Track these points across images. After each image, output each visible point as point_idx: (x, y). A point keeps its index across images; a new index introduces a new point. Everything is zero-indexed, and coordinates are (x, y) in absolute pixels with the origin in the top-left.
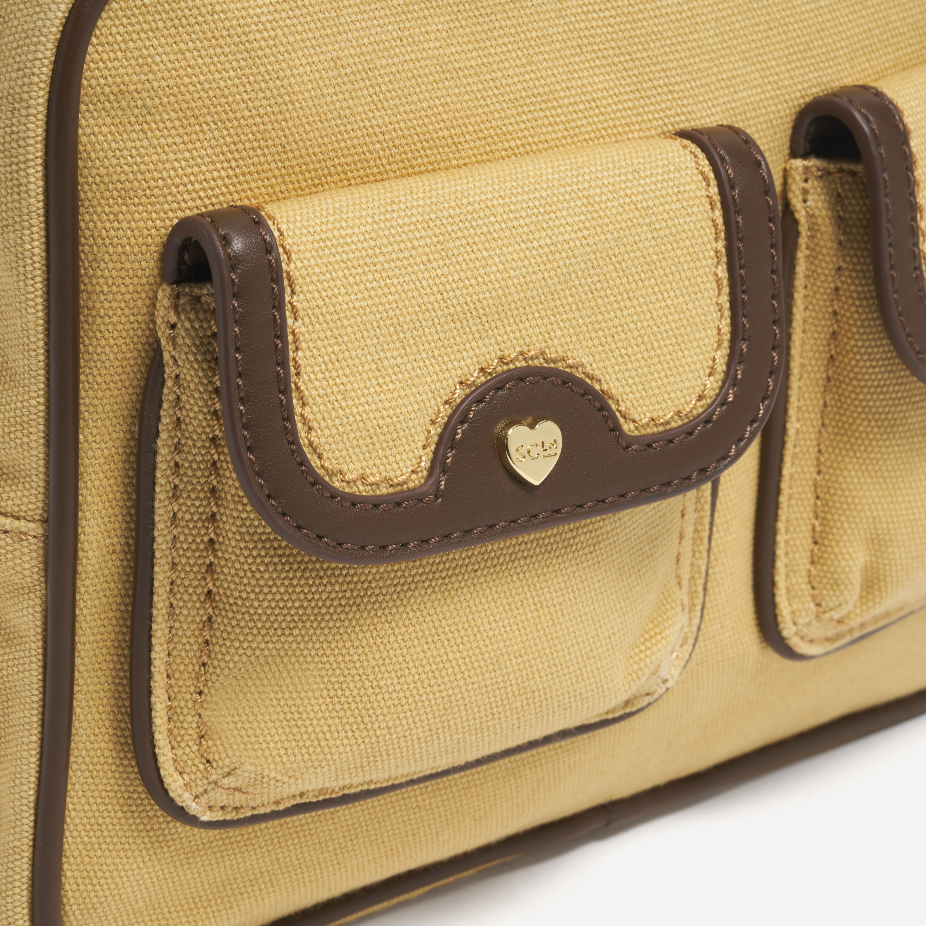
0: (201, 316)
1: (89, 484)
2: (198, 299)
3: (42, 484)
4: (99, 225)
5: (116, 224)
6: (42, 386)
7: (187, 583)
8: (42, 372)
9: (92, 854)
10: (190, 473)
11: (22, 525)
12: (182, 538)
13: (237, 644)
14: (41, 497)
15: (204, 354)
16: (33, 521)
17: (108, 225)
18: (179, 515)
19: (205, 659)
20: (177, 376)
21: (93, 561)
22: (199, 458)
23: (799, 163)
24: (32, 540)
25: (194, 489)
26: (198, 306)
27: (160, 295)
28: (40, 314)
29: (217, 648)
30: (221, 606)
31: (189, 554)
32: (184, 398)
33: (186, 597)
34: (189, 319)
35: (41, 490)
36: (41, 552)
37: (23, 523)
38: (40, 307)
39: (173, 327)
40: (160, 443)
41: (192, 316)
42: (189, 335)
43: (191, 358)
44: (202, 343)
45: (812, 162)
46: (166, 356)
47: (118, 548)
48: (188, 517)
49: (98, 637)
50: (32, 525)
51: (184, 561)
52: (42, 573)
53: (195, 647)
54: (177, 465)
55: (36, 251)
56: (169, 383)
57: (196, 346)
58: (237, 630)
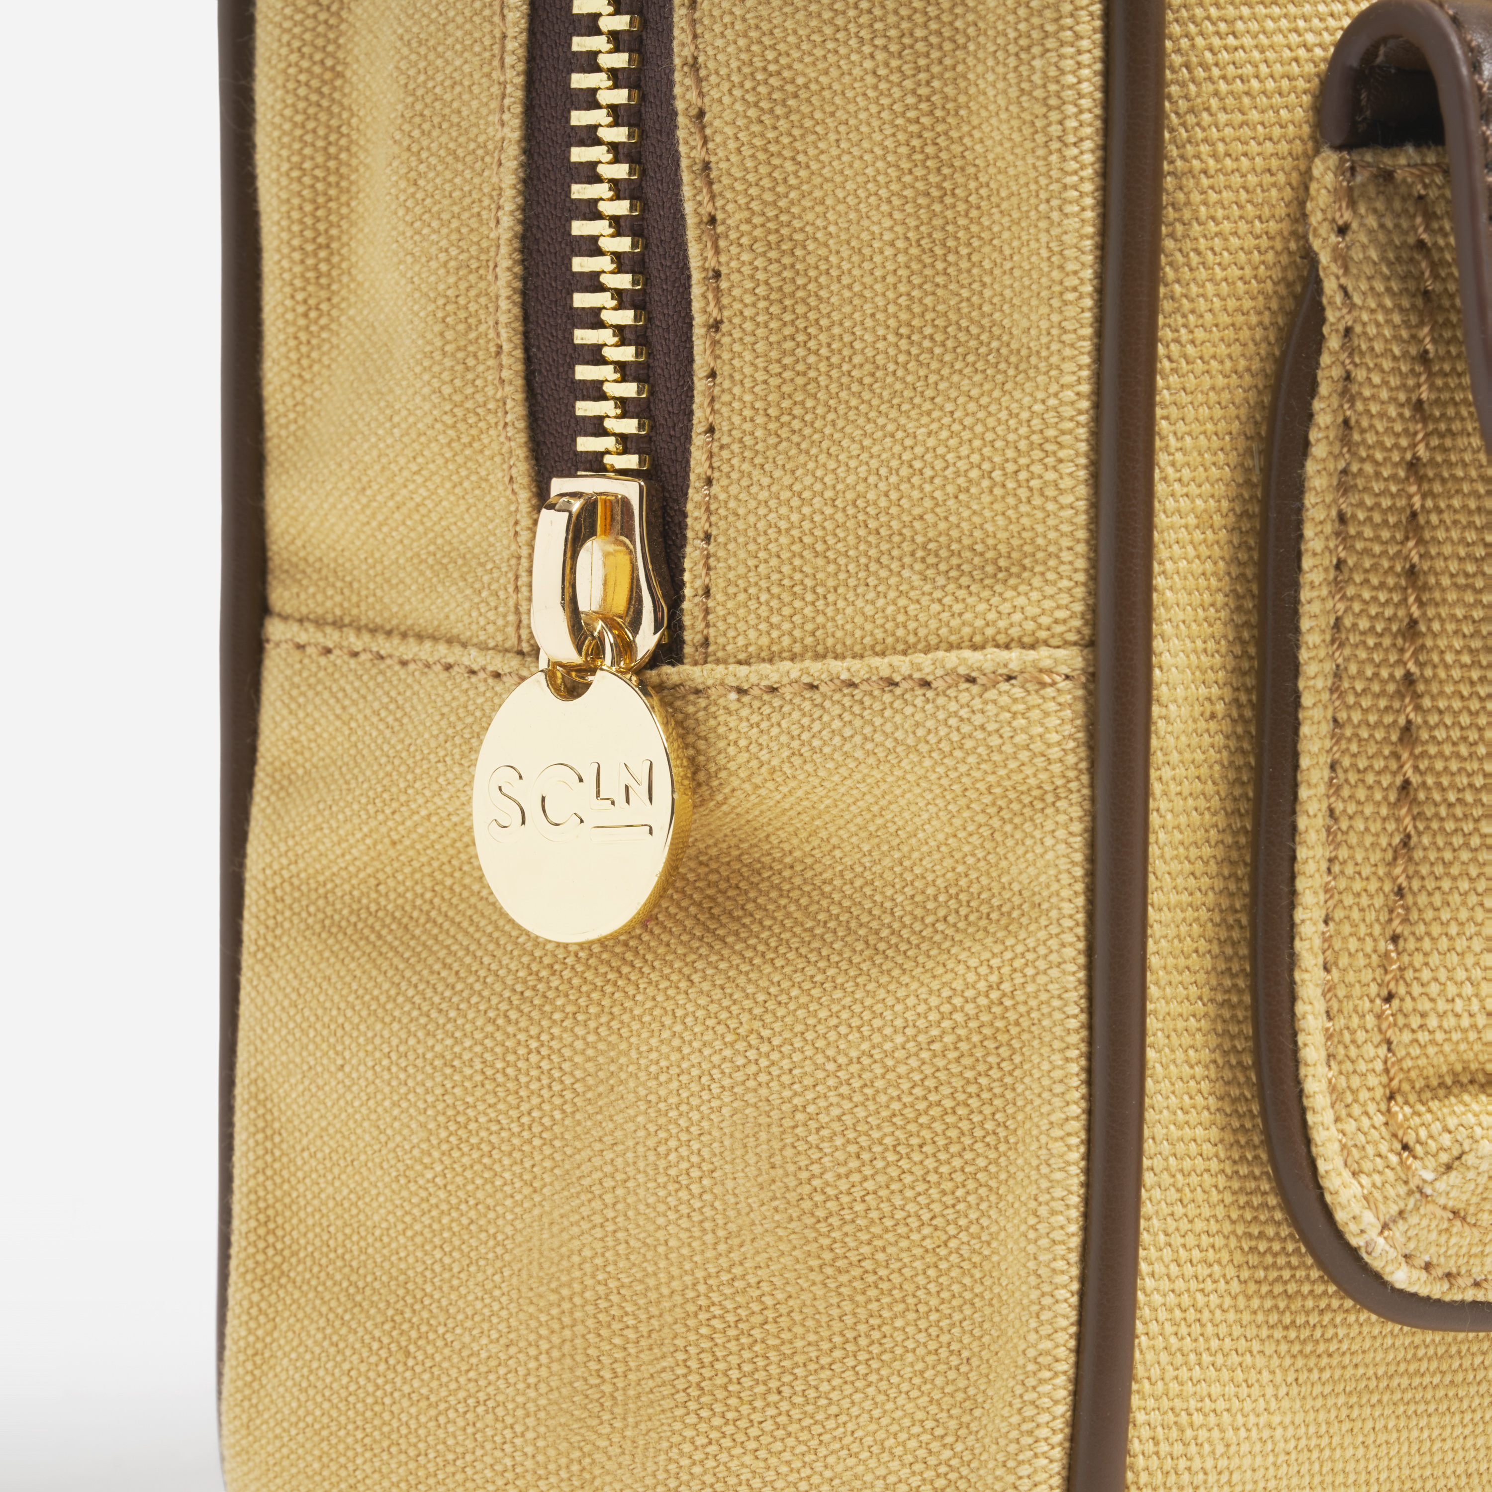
0: (1397, 205)
1: (1169, 565)
2: (1387, 176)
3: (1081, 564)
4: (1200, 41)
5: (1231, 40)
6: (1086, 360)
7: (1362, 763)
8: (1088, 331)
9: (1184, 1373)
10: (1368, 532)
11: (1043, 657)
12: (1353, 669)
13: (1464, 885)
14: (1080, 592)
15: (1404, 278)
16: (1066, 644)
17: (1216, 42)
18: (1347, 622)
19: (1396, 926)
20: (1348, 331)
21: (1178, 726)
22: (1386, 503)
24: (1064, 685)
25: (1375, 567)
26: (1391, 188)
27: (1318, 167)
28: (1089, 215)
29: (1422, 899)
30: (1429, 811)
31: (1366, 702)
32: (1360, 374)
33: (1361, 794)
34: (1375, 211)
35: (1081, 577)
36: (1080, 707)
37: (1044, 651)
38: (1089, 201)
39: (1342, 230)
40: (1311, 467)
41: (1380, 205)
42: (1373, 240)
43: (1380, 287)
44: (1398, 259)
46: (1330, 286)
47: (1220, 707)
48: (1364, 624)
50: (1062, 653)
51: (1356, 717)
52: (1083, 752)
53: (1379, 902)
54: (1342, 518)
55: (1086, 87)
56: (1333, 342)
57: (1390, 264)
58: (1465, 856)
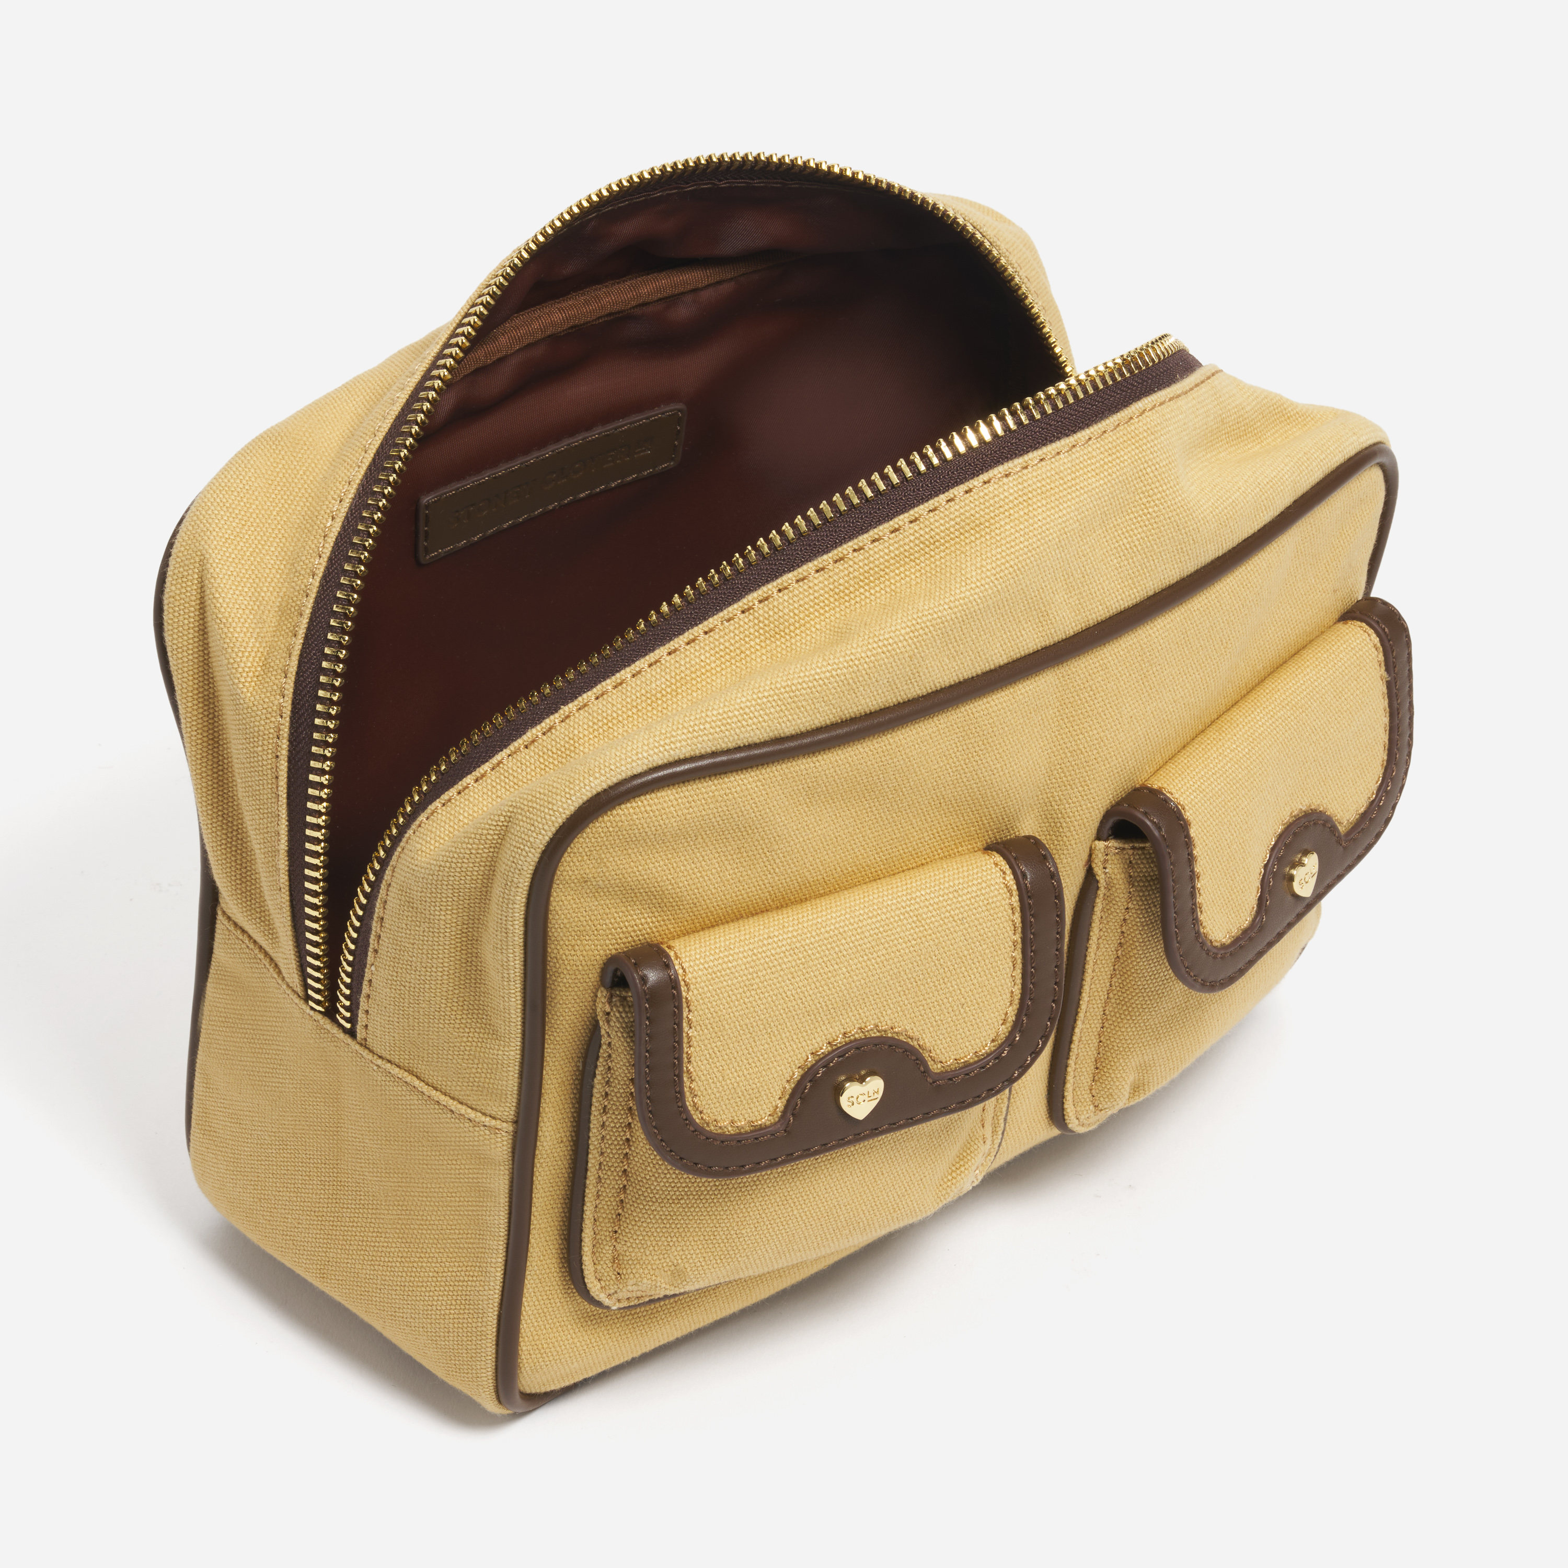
0: (627, 1009)
1: (548, 1101)
2: (625, 998)
3: (515, 1100)
4: (561, 952)
5: (573, 952)
7: (610, 1164)
8: (519, 1035)
10: (615, 1099)
11: (498, 1124)
12: (608, 1137)
13: (642, 1207)
14: (513, 1108)
15: (628, 1033)
16: (507, 1122)
17: (567, 952)
18: (607, 1123)
19: (620, 1211)
20: (610, 1043)
21: (547, 1148)
22: (622, 1091)
23: (1101, 845)
24: (504, 1134)
25: (617, 1109)
26: (625, 1003)
27: (599, 995)
28: (519, 1002)
29: (628, 1206)
30: (632, 1180)
31: (613, 1147)
32: (614, 1056)
33: (609, 1173)
34: (619, 1012)
35: (514, 1104)
36: (510, 1141)
37: (498, 1122)
38: (519, 998)
39: (608, 1014)
40: (596, 1081)
41: (621, 1010)
42: (619, 1021)
43: (620, 1035)
44: (627, 1027)
45: (1113, 843)
46: (603, 1032)
47: (565, 1140)
48: (612, 1125)
49: (548, 1194)
50: (505, 1125)
51: (609, 1151)
52: (510, 1154)
53: (614, 1204)
54: (607, 1094)
55: (517, 966)
56: (604, 1047)
57: (623, 1028)
58: (642, 1198)
